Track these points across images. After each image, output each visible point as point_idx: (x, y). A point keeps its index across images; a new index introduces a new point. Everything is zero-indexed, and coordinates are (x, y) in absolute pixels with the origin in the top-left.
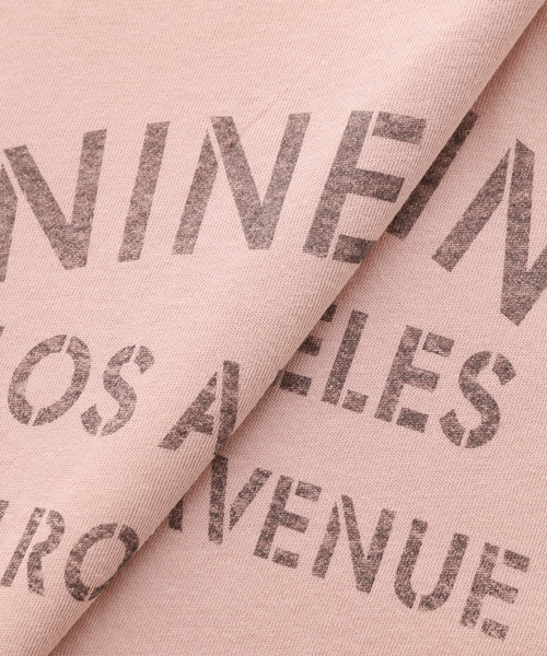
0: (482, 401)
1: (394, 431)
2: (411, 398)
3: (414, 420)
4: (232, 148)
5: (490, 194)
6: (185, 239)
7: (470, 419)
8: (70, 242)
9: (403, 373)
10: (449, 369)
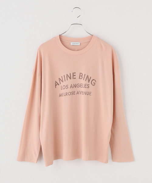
0: (88, 86)
1: (85, 88)
2: (86, 87)
3: (86, 88)
4: (68, 75)
5: (87, 77)
6: (67, 80)
7: (88, 87)
8: (62, 81)
9: (85, 86)
10: (87, 85)
